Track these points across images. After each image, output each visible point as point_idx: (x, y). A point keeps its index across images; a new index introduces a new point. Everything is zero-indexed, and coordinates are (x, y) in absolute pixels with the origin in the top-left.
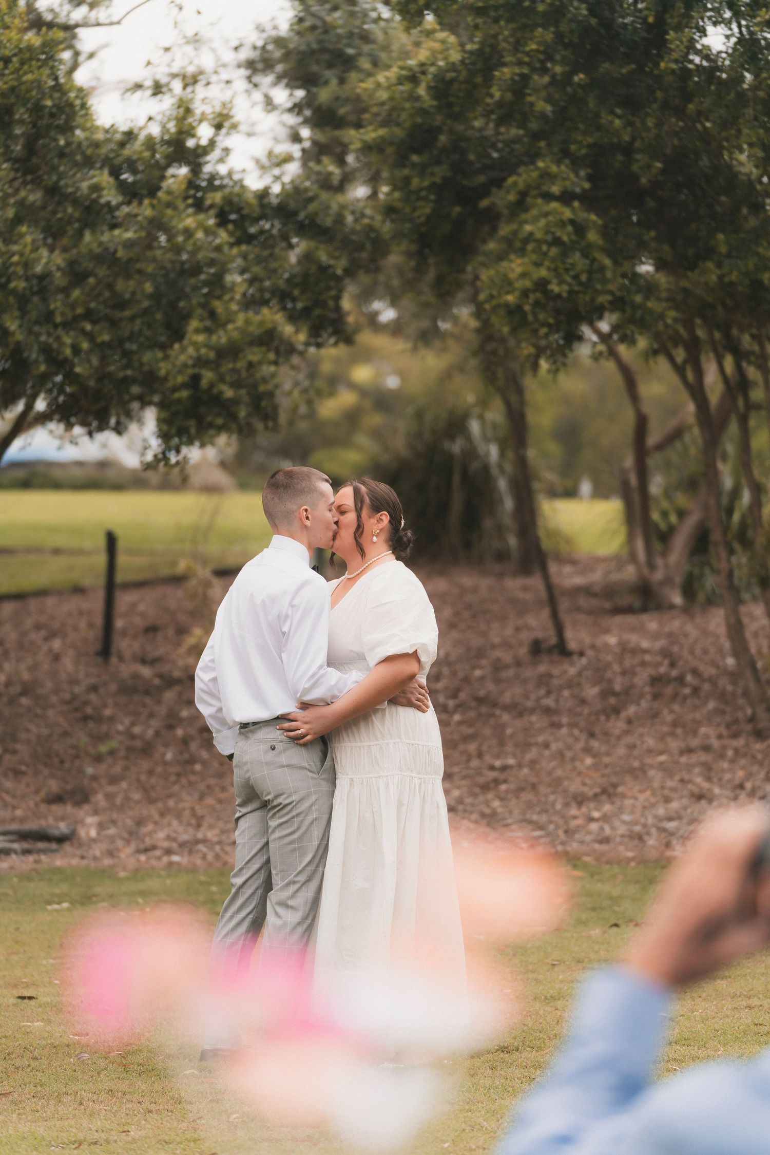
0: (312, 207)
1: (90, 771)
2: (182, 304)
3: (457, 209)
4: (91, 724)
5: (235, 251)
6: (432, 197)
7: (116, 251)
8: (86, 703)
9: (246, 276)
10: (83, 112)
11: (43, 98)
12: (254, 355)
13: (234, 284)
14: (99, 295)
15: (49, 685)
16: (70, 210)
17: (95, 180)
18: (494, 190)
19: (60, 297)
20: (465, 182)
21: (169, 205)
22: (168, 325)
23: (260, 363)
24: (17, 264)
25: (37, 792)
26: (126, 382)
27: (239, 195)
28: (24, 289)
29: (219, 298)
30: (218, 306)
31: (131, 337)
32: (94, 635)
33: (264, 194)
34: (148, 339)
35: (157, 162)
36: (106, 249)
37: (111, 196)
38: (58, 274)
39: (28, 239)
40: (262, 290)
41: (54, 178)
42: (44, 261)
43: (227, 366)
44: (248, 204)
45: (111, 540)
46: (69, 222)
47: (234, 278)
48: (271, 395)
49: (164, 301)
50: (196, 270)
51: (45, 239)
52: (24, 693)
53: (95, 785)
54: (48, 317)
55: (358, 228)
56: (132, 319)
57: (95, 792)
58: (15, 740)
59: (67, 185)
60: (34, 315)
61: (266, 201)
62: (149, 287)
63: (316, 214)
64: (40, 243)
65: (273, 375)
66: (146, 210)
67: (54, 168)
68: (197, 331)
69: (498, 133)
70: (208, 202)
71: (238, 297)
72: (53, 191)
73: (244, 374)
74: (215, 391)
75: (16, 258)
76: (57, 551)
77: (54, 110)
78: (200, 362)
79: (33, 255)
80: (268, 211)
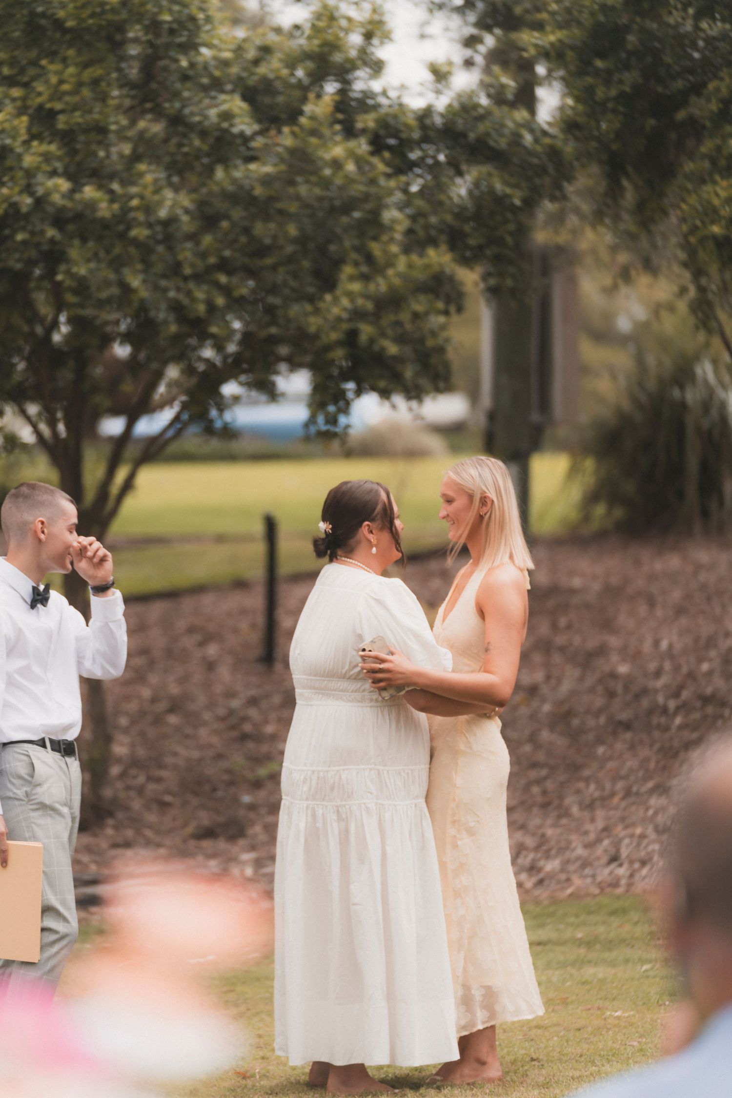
0: (481, 128)
1: (246, 799)
2: (333, 248)
3: (651, 122)
4: (250, 745)
5: (392, 183)
6: (621, 109)
7: (253, 188)
8: (245, 719)
9: (409, 211)
10: (208, 27)
11: (160, 12)
12: (418, 305)
13: (394, 221)
14: (236, 241)
15: (201, 699)
16: (197, 143)
17: (225, 107)
18: (693, 99)
19: (189, 245)
20: (660, 89)
21: (314, 133)
22: (317, 273)
23: (427, 313)
24: (137, 209)
25: (185, 825)
26: (273, 340)
27: (395, 117)
28: (148, 237)
29: (375, 238)
30: (375, 248)
31: (274, 290)
32: (255, 637)
33: (428, 112)
34: (293, 290)
35: (300, 80)
36: (241, 187)
37: (245, 125)
38: (185, 218)
39: (149, 178)
40: (427, 227)
41: (177, 105)
42: (168, 203)
43: (388, 319)
44: (406, 125)
45: (271, 525)
46: (197, 158)
47: (391, 215)
48: (441, 350)
49: (312, 245)
50: (347, 207)
51: (169, 177)
52: (173, 709)
53: (252, 815)
54: (175, 269)
55: (539, 148)
56: (274, 268)
57: (253, 824)
58: (161, 766)
59: (192, 114)
60: (159, 268)
61: (428, 122)
62: (292, 230)
63: (488, 134)
64: (163, 183)
65: (443, 327)
66: (286, 139)
67: (176, 95)
68: (352, 278)
69: (697, 28)
70: (359, 125)
71: (398, 236)
72: (176, 121)
73: (408, 327)
74: (376, 348)
75: (135, 202)
76: (220, 539)
77: (175, 26)
78: (357, 314)
79: (156, 198)
80: (431, 134)
